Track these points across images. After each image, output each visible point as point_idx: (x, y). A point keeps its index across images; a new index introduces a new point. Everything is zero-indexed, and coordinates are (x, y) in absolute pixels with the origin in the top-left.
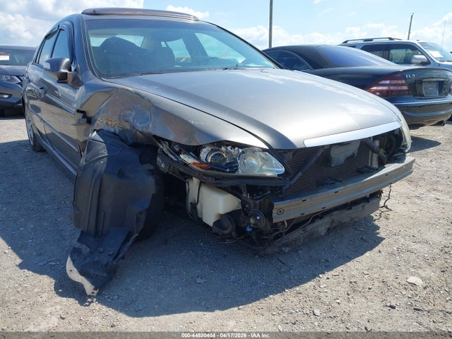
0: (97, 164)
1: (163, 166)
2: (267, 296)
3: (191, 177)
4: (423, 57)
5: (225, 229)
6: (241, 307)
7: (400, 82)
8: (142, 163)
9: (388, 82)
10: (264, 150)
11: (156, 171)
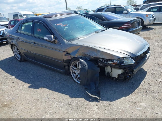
0: (85, 67)
1: (101, 65)
2: (135, 91)
3: (108, 66)
4: (126, 11)
5: (122, 78)
6: (131, 94)
7: (129, 24)
8: (95, 65)
9: (126, 25)
10: (130, 58)
11: (99, 66)
